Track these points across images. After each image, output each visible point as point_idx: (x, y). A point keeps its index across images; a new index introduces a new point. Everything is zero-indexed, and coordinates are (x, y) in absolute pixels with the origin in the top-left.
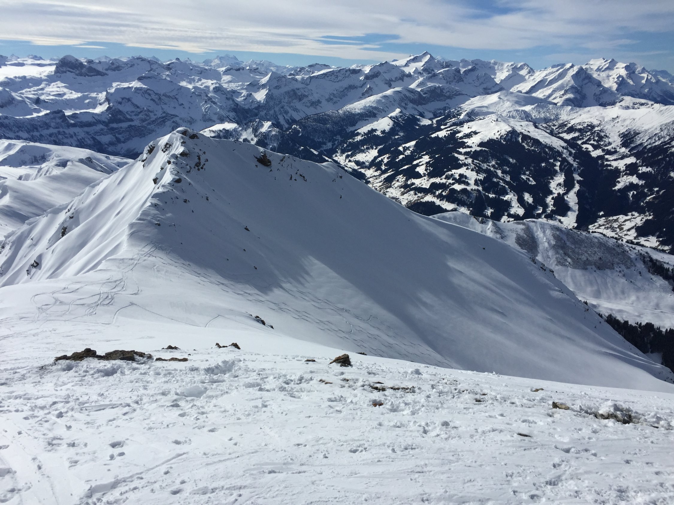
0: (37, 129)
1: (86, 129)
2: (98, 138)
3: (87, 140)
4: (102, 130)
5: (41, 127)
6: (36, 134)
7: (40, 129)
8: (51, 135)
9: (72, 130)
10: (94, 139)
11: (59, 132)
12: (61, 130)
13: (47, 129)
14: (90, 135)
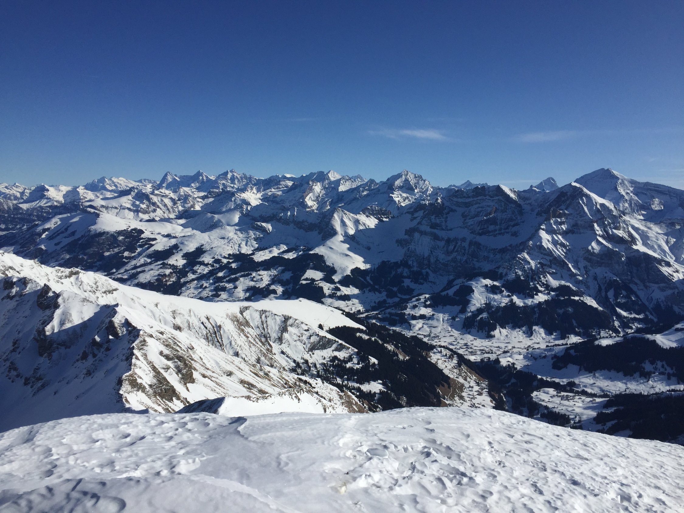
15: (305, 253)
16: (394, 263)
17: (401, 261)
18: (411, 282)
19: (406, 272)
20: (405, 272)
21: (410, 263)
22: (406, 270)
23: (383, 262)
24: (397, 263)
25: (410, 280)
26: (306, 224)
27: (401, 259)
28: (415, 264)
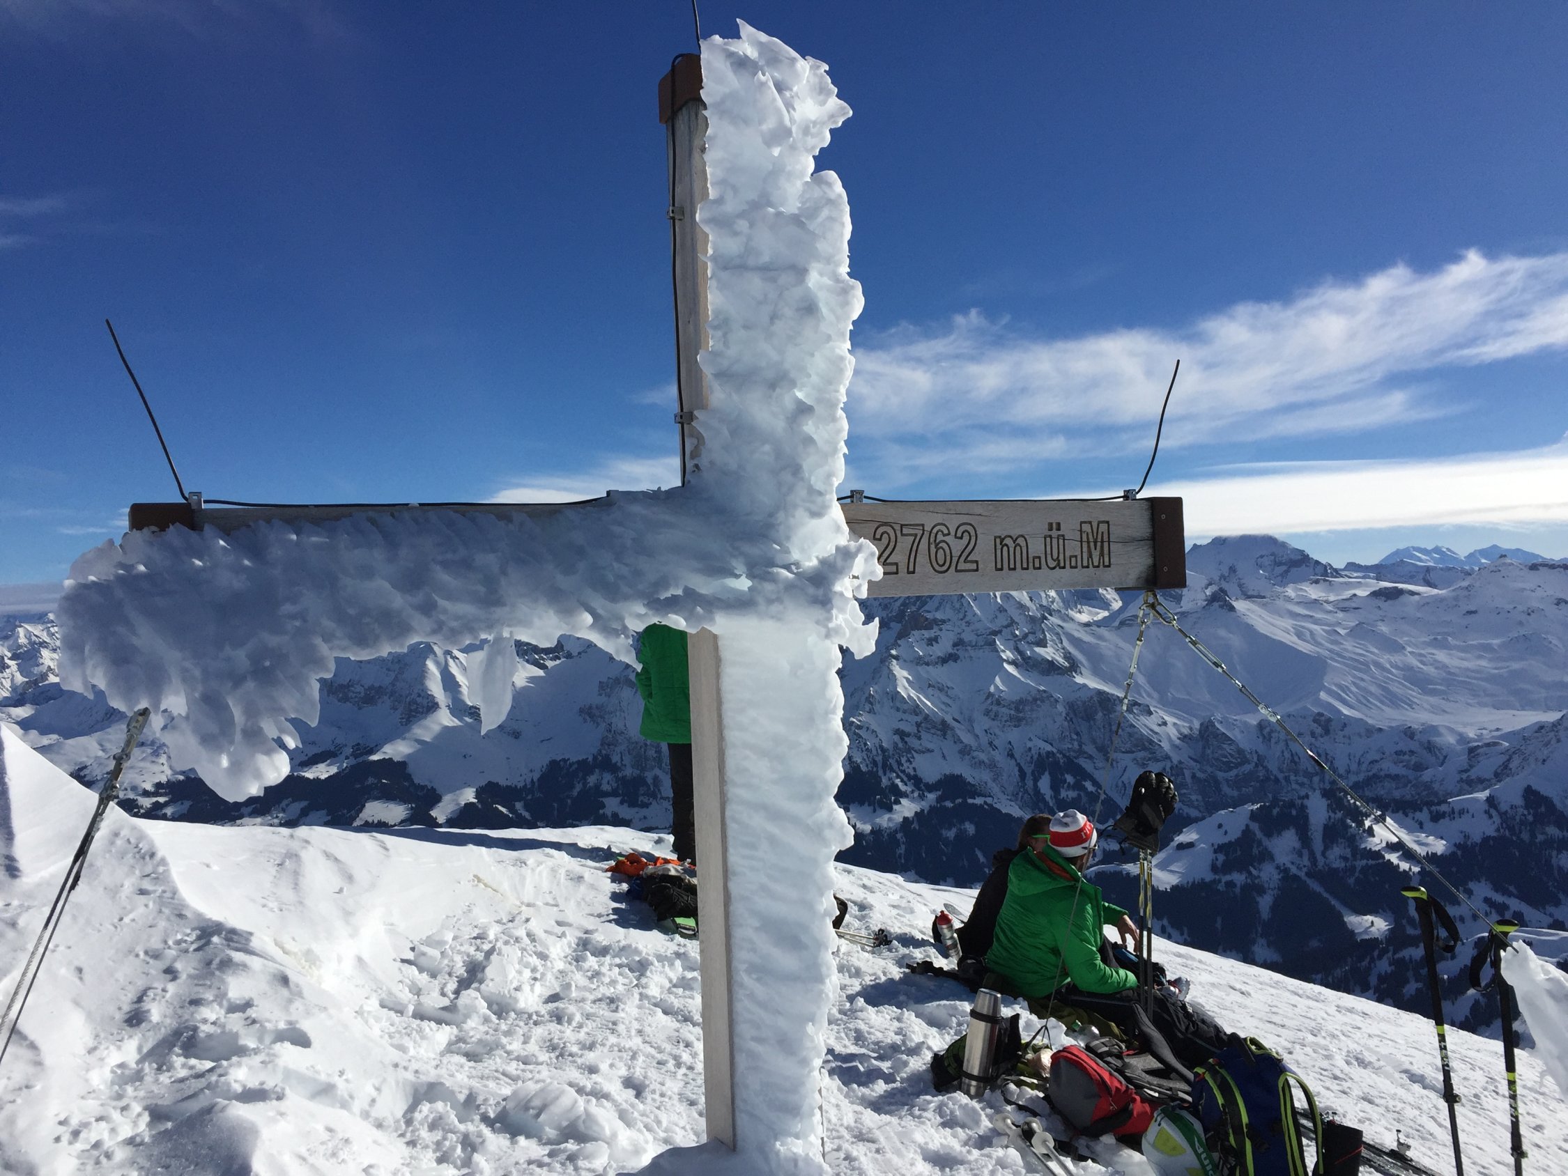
15: (360, 760)
16: (578, 762)
17: (595, 758)
18: (622, 803)
19: (607, 781)
20: (604, 782)
21: (615, 759)
22: (607, 777)
23: (554, 764)
24: (585, 761)
25: (618, 799)
26: (358, 689)
27: (595, 751)
28: (627, 760)
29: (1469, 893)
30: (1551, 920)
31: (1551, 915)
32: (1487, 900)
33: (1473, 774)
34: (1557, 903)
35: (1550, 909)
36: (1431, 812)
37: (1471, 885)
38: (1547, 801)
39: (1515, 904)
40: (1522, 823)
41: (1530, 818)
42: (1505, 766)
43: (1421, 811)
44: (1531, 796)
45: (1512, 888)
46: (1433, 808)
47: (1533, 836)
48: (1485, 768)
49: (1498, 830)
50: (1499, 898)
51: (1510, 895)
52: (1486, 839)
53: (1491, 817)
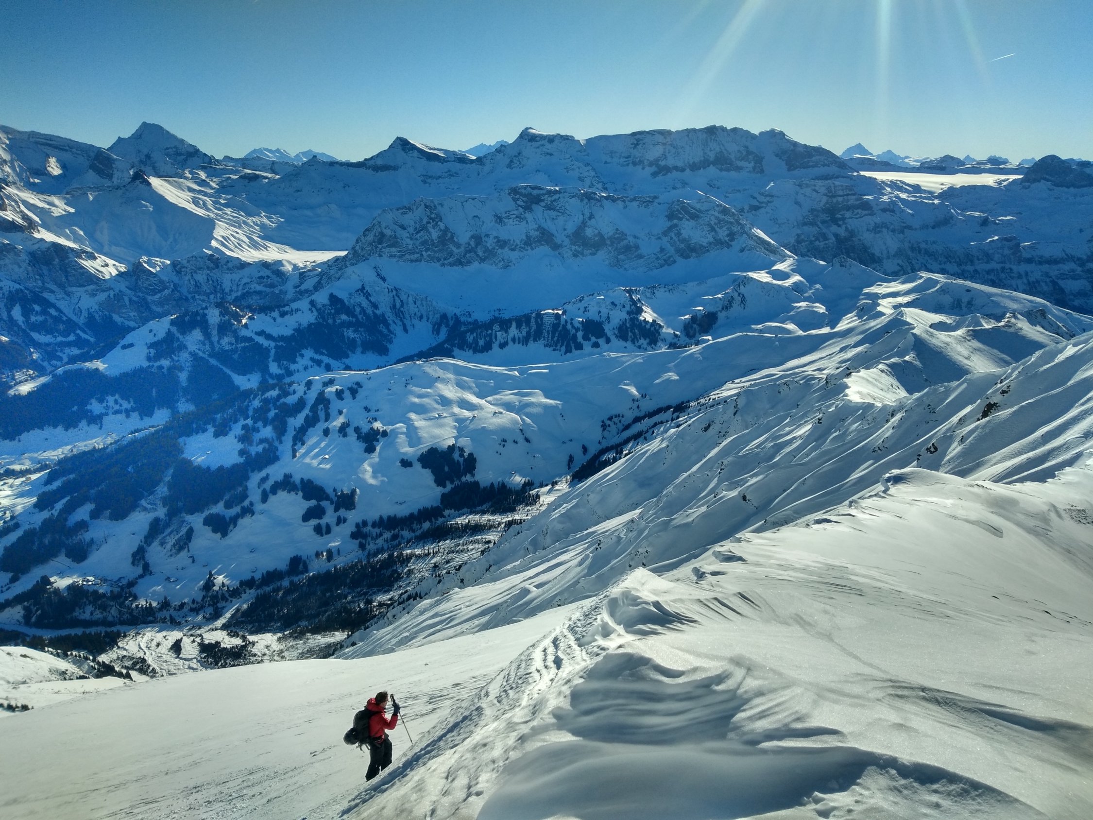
0: (972, 262)
1: (1045, 267)
2: (1062, 283)
3: (1043, 284)
4: (1073, 271)
5: (978, 259)
6: (970, 268)
7: (976, 262)
8: (988, 272)
9: (1023, 268)
10: (1054, 283)
11: (1003, 269)
12: (1007, 266)
13: (987, 263)
14: (1051, 277)
29: (302, 356)
30: (344, 366)
31: (344, 363)
32: (312, 359)
33: (303, 287)
34: (347, 357)
35: (344, 360)
36: (280, 312)
37: (303, 351)
38: (341, 301)
39: (326, 360)
40: (329, 314)
41: (333, 311)
42: (319, 282)
43: (274, 311)
44: (333, 299)
45: (325, 351)
46: (281, 309)
47: (335, 321)
48: (309, 284)
49: (316, 319)
50: (317, 357)
51: (323, 354)
52: (310, 325)
53: (312, 312)
